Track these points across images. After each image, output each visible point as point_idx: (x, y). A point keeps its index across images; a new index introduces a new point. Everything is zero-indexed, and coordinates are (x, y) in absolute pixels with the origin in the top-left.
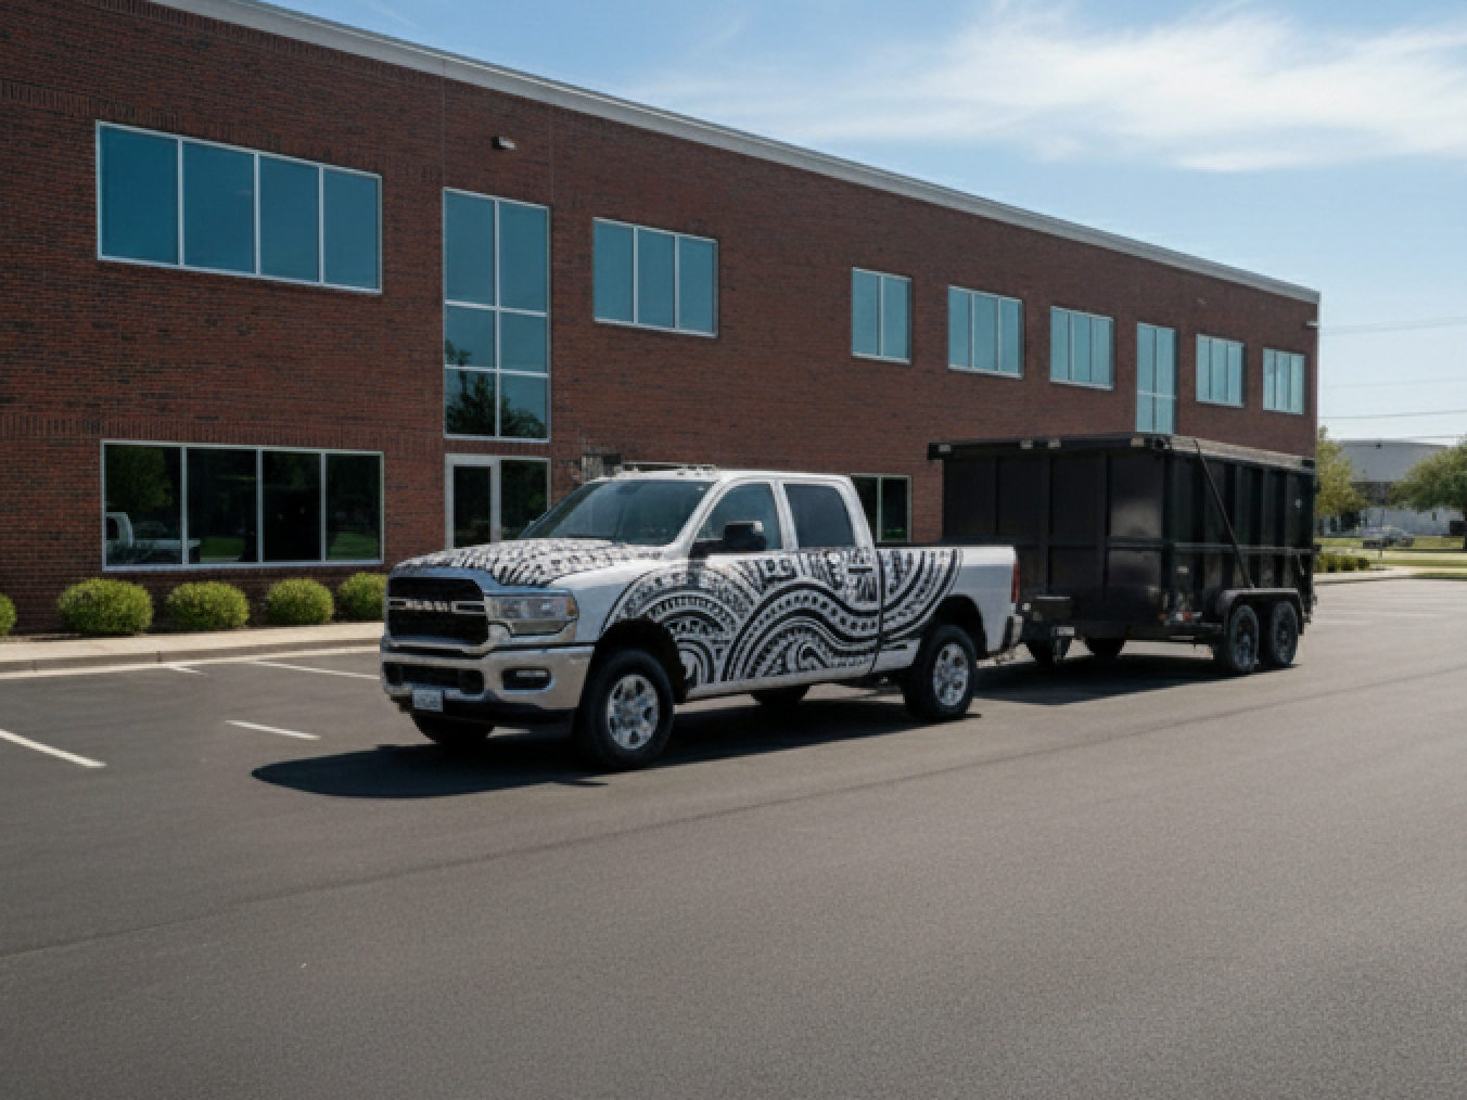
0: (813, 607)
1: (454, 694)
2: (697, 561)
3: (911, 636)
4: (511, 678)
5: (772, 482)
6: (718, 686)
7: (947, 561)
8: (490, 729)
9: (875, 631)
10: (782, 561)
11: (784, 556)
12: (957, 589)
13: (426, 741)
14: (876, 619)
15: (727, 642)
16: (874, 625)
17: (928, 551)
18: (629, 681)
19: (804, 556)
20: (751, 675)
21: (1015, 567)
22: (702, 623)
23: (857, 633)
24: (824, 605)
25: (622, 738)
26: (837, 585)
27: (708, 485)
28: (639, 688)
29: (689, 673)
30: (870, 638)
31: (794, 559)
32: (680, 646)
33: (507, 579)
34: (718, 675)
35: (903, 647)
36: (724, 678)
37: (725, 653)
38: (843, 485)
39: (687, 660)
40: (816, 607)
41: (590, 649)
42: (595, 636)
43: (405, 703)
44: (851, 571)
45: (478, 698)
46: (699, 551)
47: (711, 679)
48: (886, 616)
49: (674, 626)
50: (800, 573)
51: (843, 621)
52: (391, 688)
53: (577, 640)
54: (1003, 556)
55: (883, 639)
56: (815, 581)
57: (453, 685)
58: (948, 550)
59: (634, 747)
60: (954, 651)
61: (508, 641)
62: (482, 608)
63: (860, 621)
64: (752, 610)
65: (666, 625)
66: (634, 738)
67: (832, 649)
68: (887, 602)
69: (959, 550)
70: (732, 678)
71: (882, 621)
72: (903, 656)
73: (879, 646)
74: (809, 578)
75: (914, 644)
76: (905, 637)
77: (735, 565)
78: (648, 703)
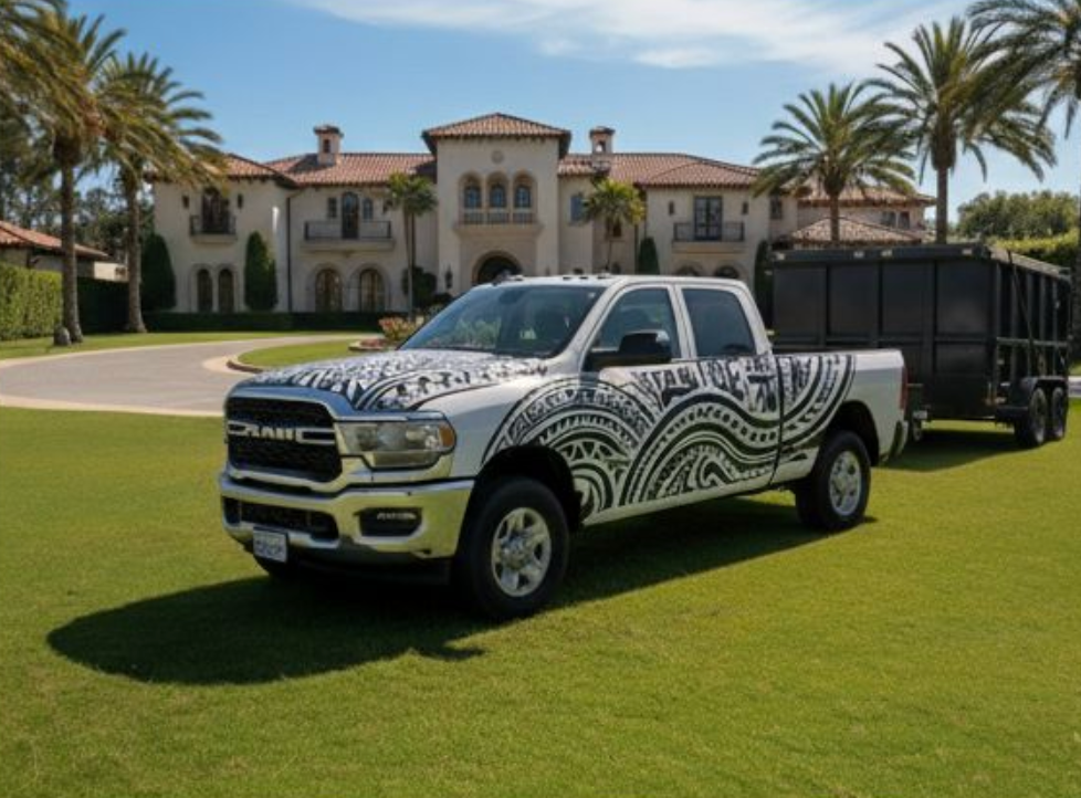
0: (715, 421)
1: (303, 539)
2: (591, 374)
3: (810, 445)
4: (372, 521)
5: (669, 287)
6: (616, 510)
7: (841, 368)
9: (775, 442)
10: (680, 371)
11: (683, 366)
12: (852, 394)
14: (776, 430)
15: (626, 463)
16: (772, 436)
17: (826, 357)
18: (516, 516)
19: (704, 364)
20: (653, 495)
21: (903, 369)
22: (598, 444)
23: (757, 444)
24: (727, 418)
25: (509, 585)
26: (739, 395)
27: (600, 291)
28: (528, 521)
29: (584, 500)
30: (771, 449)
31: (693, 367)
32: (575, 472)
33: (364, 402)
34: (616, 500)
35: (802, 457)
36: (622, 503)
37: (624, 477)
38: (741, 290)
39: (582, 485)
40: (719, 421)
41: (471, 484)
42: (475, 470)
43: (249, 545)
44: (753, 379)
45: (333, 545)
46: (593, 363)
47: (609, 503)
48: (786, 425)
49: (569, 450)
50: (700, 384)
51: (744, 431)
52: (231, 528)
53: (453, 475)
54: (893, 359)
55: (783, 450)
56: (717, 391)
57: (301, 528)
58: (843, 357)
59: (525, 592)
60: (848, 459)
61: (366, 478)
62: (332, 436)
63: (760, 431)
64: (653, 426)
65: (558, 449)
66: (523, 581)
67: (734, 462)
68: (787, 410)
69: (852, 353)
70: (631, 501)
71: (782, 431)
72: (803, 467)
73: (778, 457)
74: (710, 389)
75: (812, 453)
76: (804, 446)
77: (631, 378)
78: (539, 539)
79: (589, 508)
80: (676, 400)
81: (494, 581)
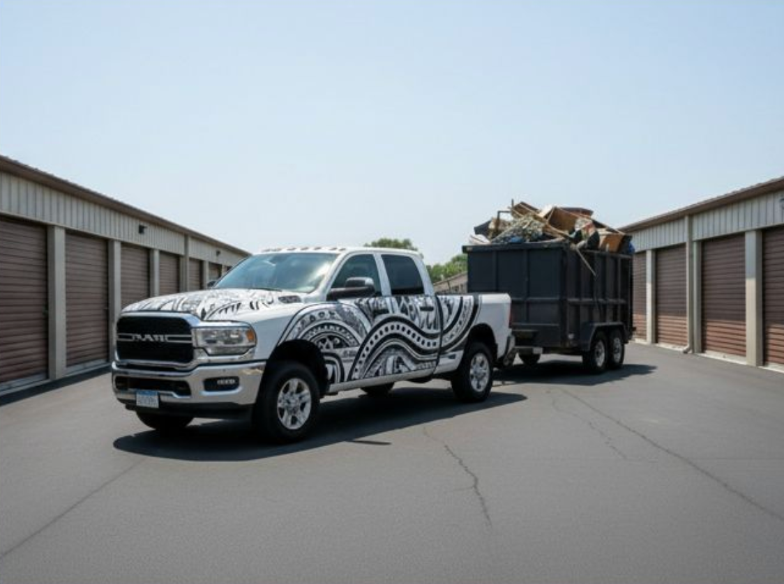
0: (402, 333)
2: (334, 302)
3: (457, 349)
4: (211, 384)
5: (375, 254)
6: (346, 383)
7: (473, 302)
8: (190, 420)
9: (437, 346)
11: (383, 299)
12: (479, 320)
13: (147, 428)
14: (437, 339)
16: (435, 344)
17: (465, 297)
18: (294, 383)
19: (395, 299)
21: (510, 304)
23: (426, 347)
24: (408, 331)
25: (286, 420)
26: (414, 318)
27: (335, 256)
29: (330, 376)
30: (434, 351)
32: (325, 358)
34: (346, 377)
35: (453, 356)
36: (349, 379)
38: (415, 256)
39: (329, 367)
40: (404, 333)
41: (263, 364)
42: (267, 355)
44: (422, 309)
46: (333, 297)
47: (342, 379)
48: (443, 337)
50: (391, 311)
51: (418, 340)
52: (120, 395)
53: (255, 358)
54: (504, 298)
55: (441, 351)
56: (402, 315)
59: (295, 427)
60: (480, 358)
61: (206, 360)
62: (189, 338)
63: (427, 340)
64: (366, 334)
66: (295, 421)
67: (414, 359)
68: (446, 326)
69: (478, 295)
71: (442, 340)
72: (449, 363)
73: (439, 358)
74: (398, 313)
75: (460, 354)
76: (455, 350)
77: (353, 304)
78: (304, 399)
79: (333, 380)
80: (380, 319)
81: (279, 420)
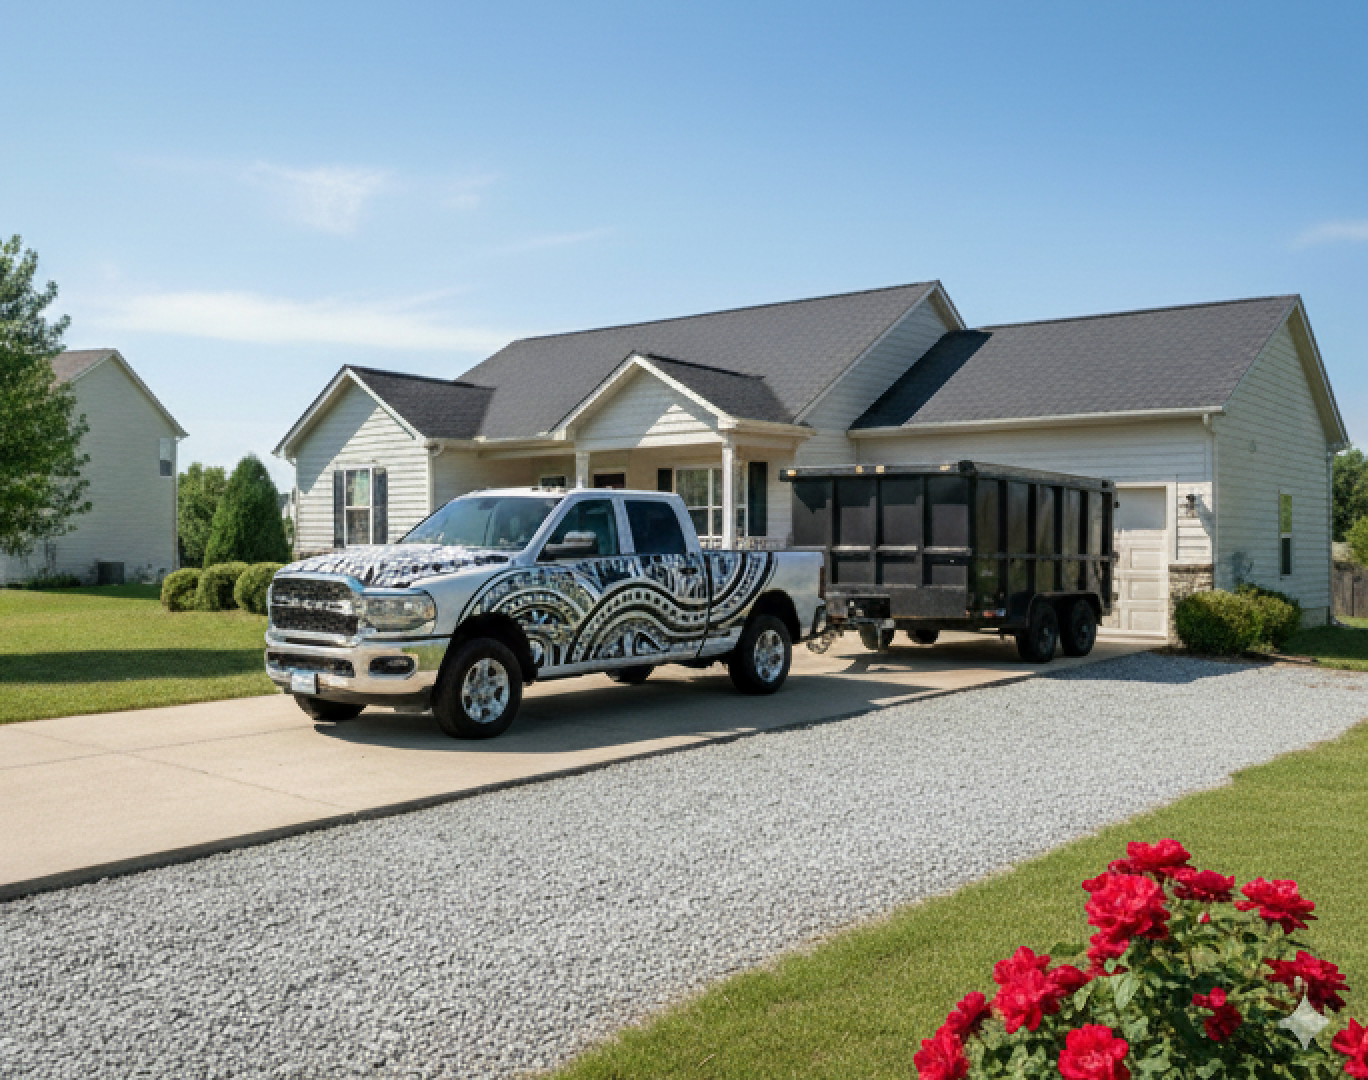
0: (647, 602)
2: (546, 563)
3: (733, 625)
5: (613, 498)
6: (563, 667)
7: (762, 563)
8: (364, 707)
9: (703, 622)
11: (620, 558)
12: (772, 585)
14: (705, 611)
15: (571, 631)
16: (702, 616)
18: (482, 665)
19: (637, 559)
23: (687, 623)
24: (657, 601)
25: (475, 713)
28: (492, 672)
29: (536, 660)
30: (699, 627)
32: (529, 636)
33: (373, 582)
34: (563, 658)
35: (728, 634)
36: (568, 661)
38: (674, 501)
39: (535, 647)
40: (650, 603)
41: (446, 641)
42: (450, 630)
44: (680, 572)
46: (546, 556)
47: (556, 662)
48: (713, 609)
49: (523, 618)
50: (633, 574)
51: (674, 614)
53: (435, 633)
55: (710, 628)
56: (648, 581)
58: (763, 554)
59: (486, 720)
61: (375, 636)
63: (690, 614)
64: (593, 605)
65: (515, 617)
66: (487, 712)
67: (664, 636)
68: (715, 598)
70: (576, 660)
71: (710, 614)
72: (727, 641)
73: (707, 633)
74: (644, 578)
75: (736, 631)
76: (729, 626)
77: (575, 566)
78: (500, 684)
79: (541, 662)
80: (614, 585)
81: (465, 712)
